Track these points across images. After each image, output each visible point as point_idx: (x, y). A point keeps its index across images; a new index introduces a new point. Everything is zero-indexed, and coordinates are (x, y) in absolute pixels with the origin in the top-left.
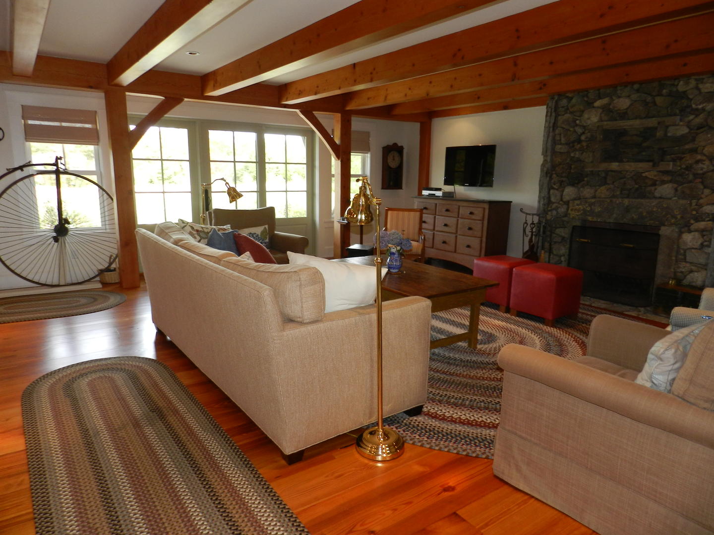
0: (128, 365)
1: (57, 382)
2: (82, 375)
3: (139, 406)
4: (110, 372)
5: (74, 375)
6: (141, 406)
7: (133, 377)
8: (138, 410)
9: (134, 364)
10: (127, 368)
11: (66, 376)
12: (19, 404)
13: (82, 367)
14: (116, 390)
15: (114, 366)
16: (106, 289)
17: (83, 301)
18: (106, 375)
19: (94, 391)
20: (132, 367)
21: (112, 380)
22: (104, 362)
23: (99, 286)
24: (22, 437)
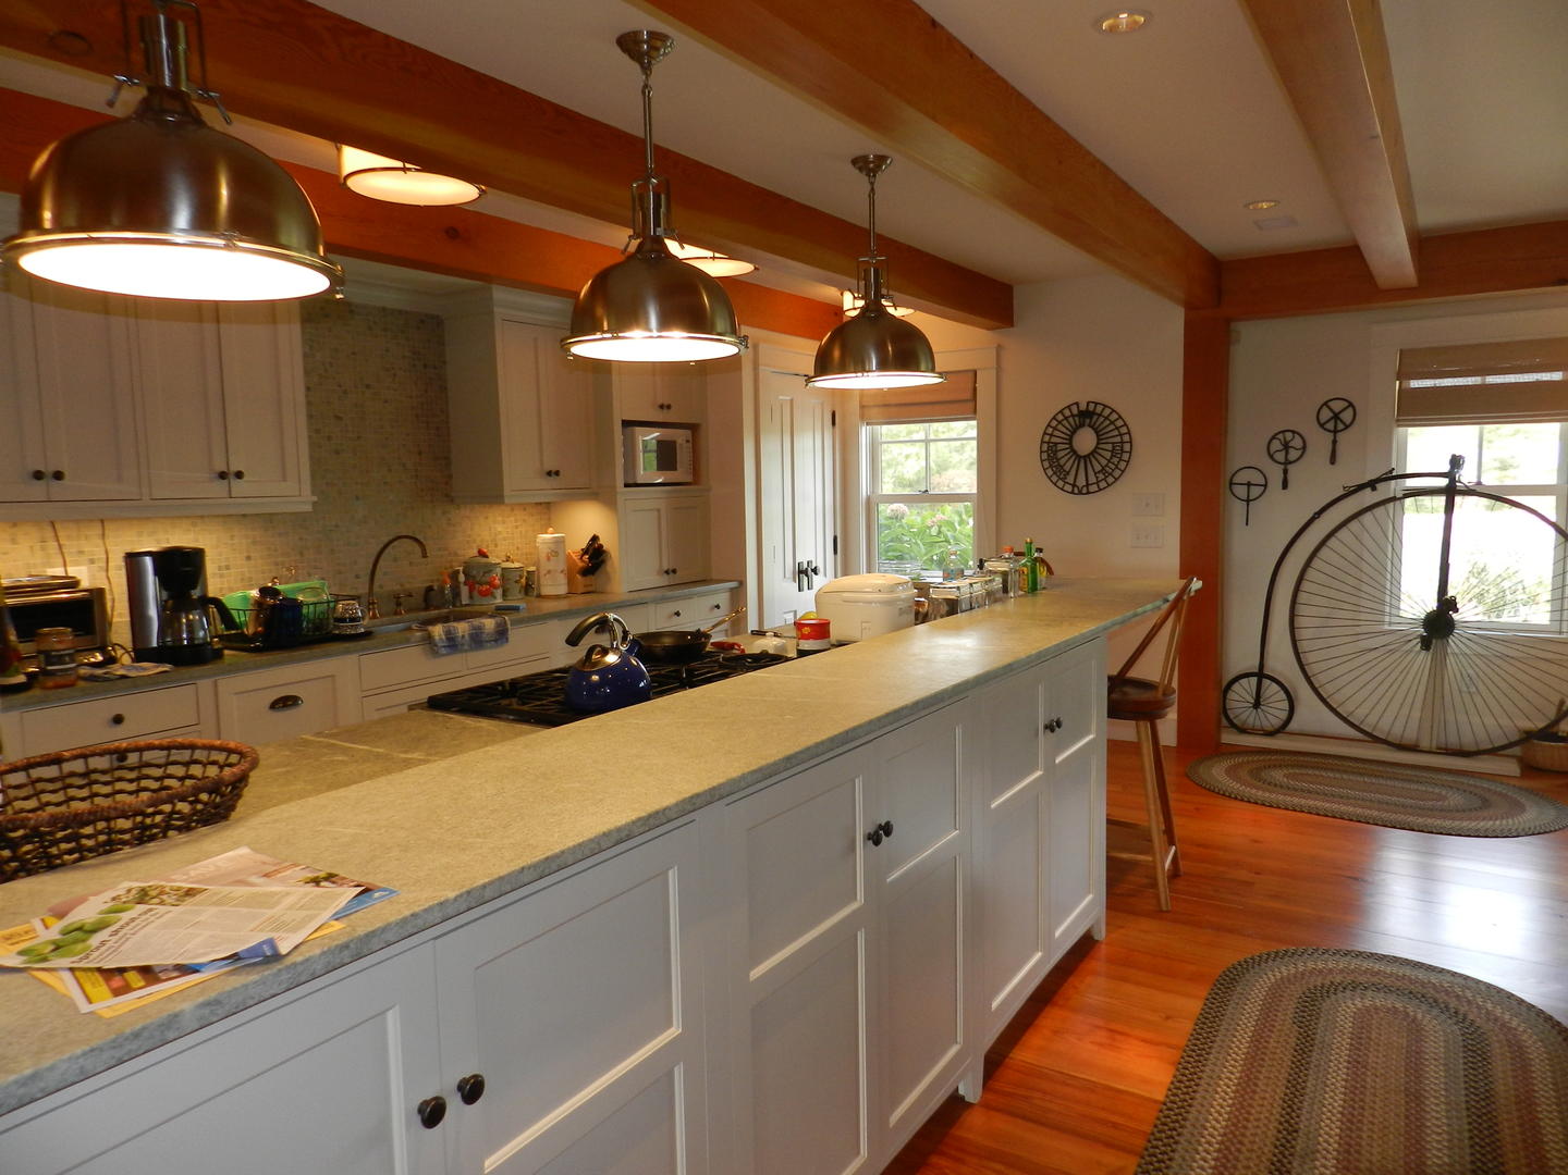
0: (1479, 1007)
1: (1295, 977)
2: (1354, 986)
3: (1449, 1141)
4: (1424, 1007)
5: (1338, 979)
6: (1456, 1141)
7: (1475, 1050)
8: (1439, 1150)
9: (1498, 1012)
10: (1471, 1017)
11: (1321, 971)
12: (1205, 994)
13: (1366, 964)
14: (1414, 1064)
15: (1442, 997)
16: (1526, 783)
17: (1455, 799)
18: (1410, 1010)
19: (1360, 1041)
20: (1489, 1020)
21: (1415, 1030)
22: (1421, 975)
23: (1512, 768)
24: (1172, 1071)
